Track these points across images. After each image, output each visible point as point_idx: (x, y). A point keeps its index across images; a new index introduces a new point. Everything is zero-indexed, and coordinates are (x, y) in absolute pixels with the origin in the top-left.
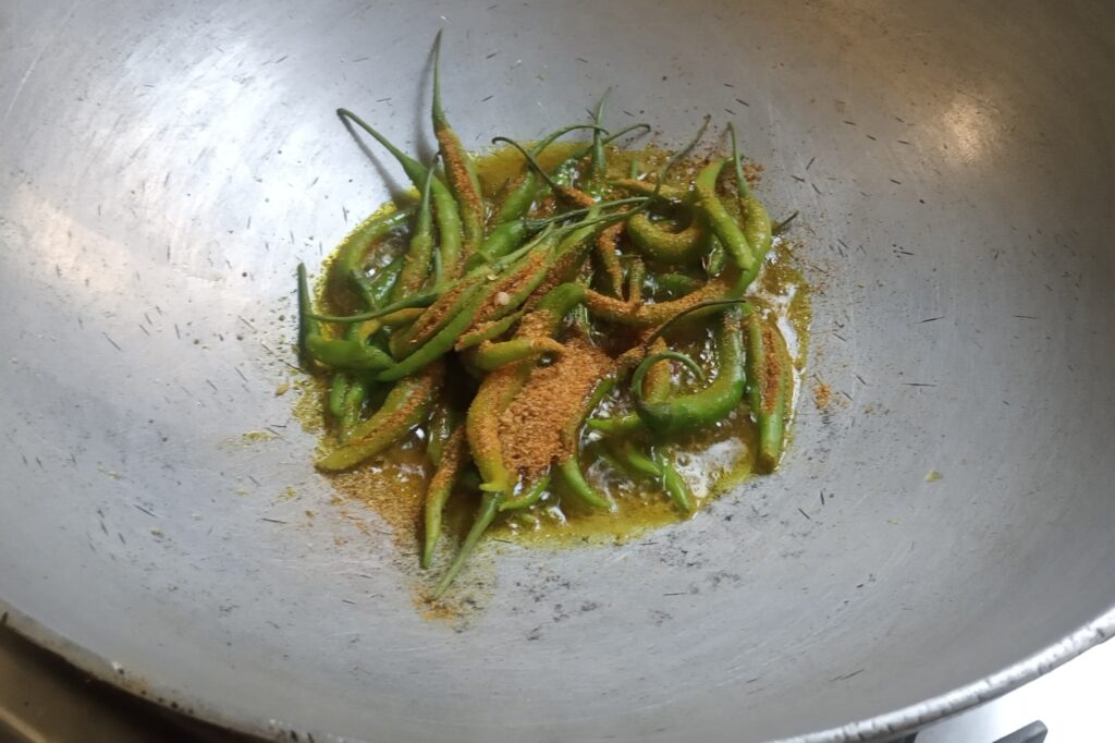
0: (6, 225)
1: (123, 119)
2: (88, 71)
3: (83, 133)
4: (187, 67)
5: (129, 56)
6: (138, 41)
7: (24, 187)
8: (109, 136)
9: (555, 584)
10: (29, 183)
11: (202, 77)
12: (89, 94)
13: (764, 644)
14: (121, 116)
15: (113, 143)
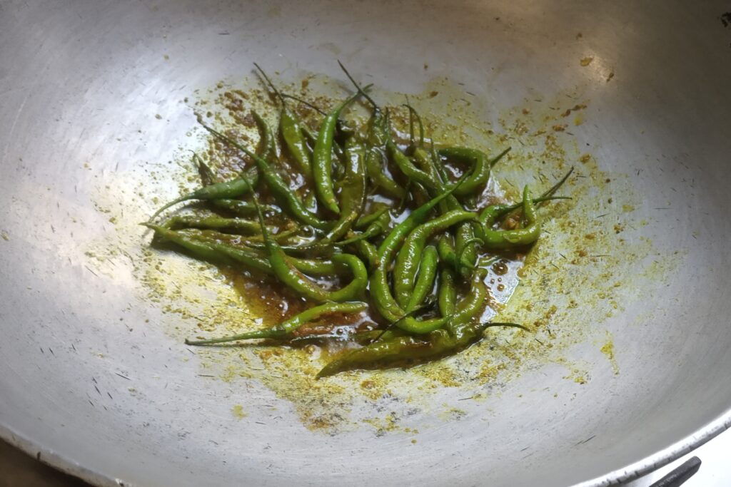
0: (17, 202)
2: (61, 102)
3: (60, 141)
4: (123, 96)
5: (86, 91)
6: (91, 82)
7: (26, 177)
8: (78, 143)
9: (389, 399)
10: (29, 175)
11: (133, 101)
12: (63, 117)
14: (84, 129)
15: (80, 147)
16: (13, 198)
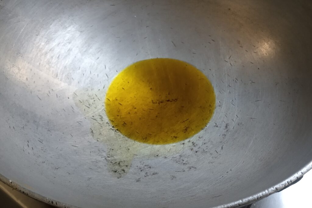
0: (14, 67)
1: (48, 41)
2: (40, 28)
3: (37, 44)
4: (66, 28)
5: (51, 24)
6: (54, 21)
7: (20, 57)
8: (44, 45)
9: (147, 167)
10: (22, 56)
11: (70, 30)
12: (40, 34)
13: (198, 186)
14: (48, 40)
15: (45, 47)
16: (13, 65)
